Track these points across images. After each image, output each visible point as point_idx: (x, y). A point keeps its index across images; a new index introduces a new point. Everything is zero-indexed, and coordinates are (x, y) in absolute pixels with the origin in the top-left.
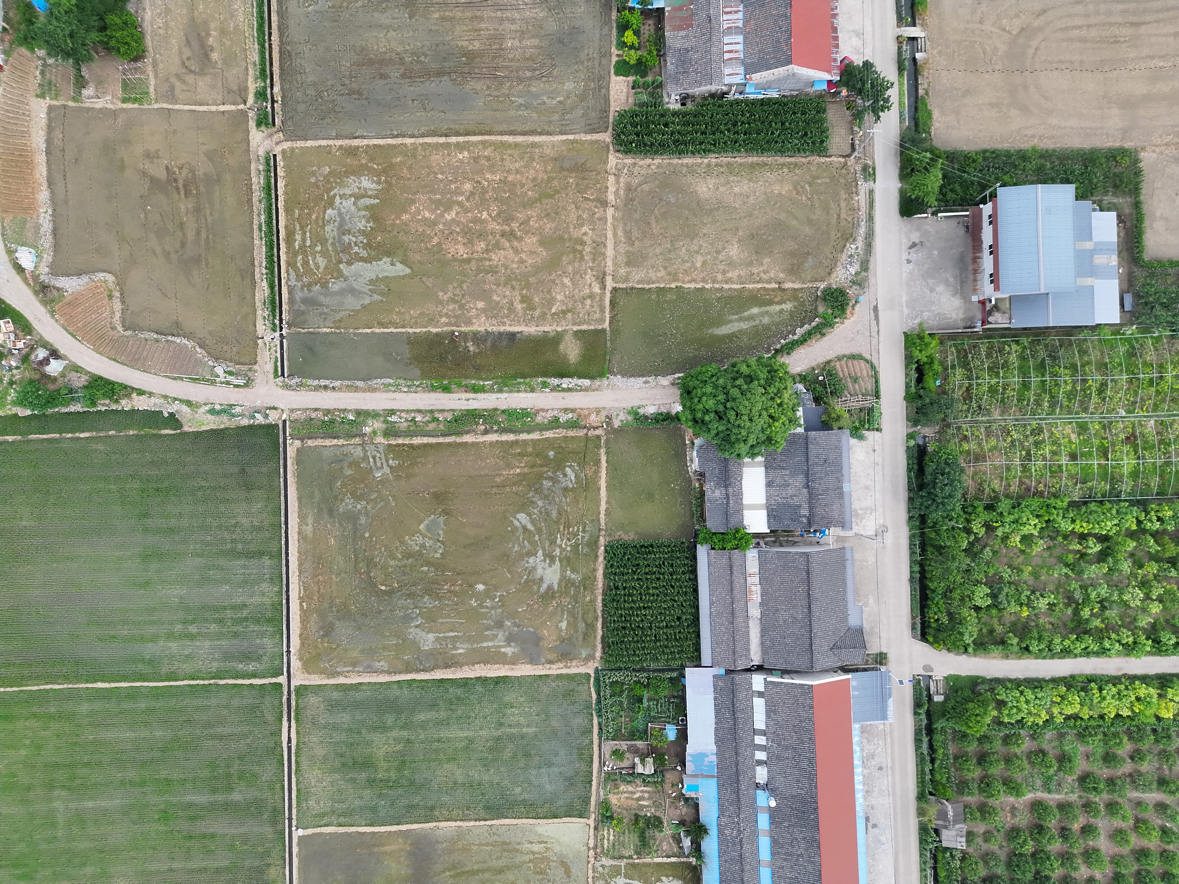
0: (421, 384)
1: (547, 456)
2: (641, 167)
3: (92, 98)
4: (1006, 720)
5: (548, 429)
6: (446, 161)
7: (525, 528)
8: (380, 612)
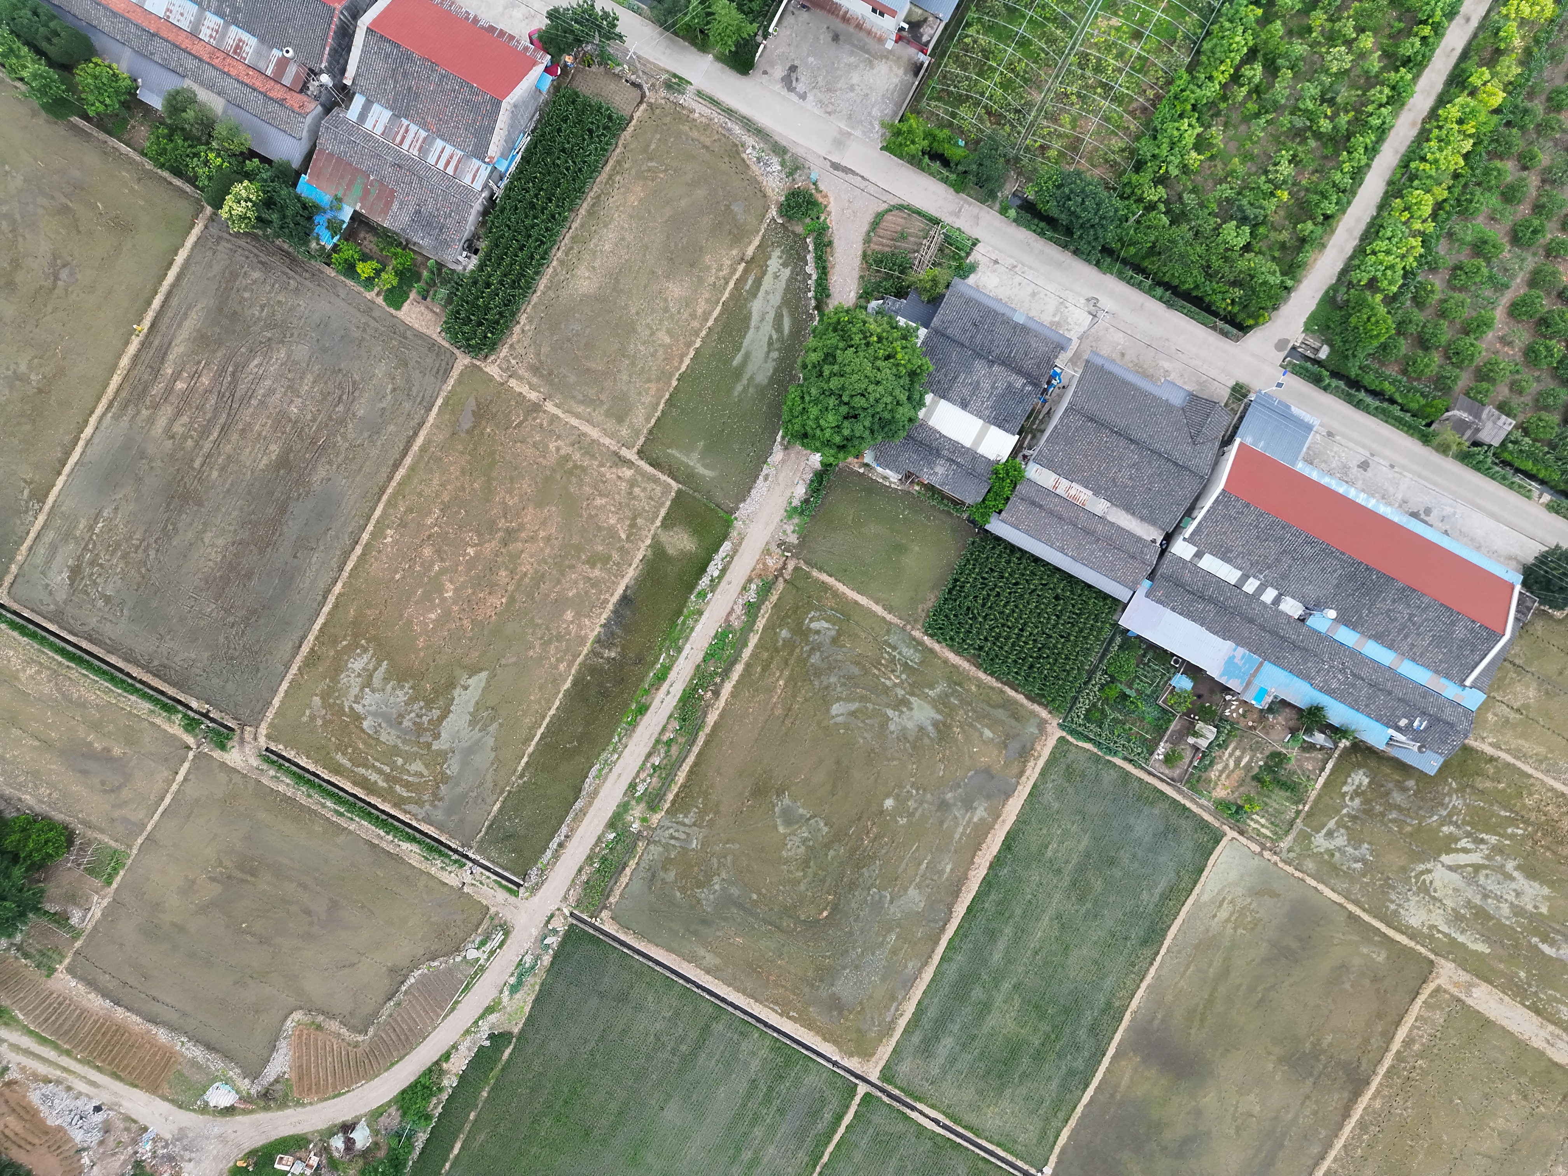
0: (619, 735)
1: (784, 640)
2: (518, 342)
3: (85, 916)
4: (1395, 289)
5: (754, 622)
6: (385, 559)
7: (853, 714)
8: (851, 934)
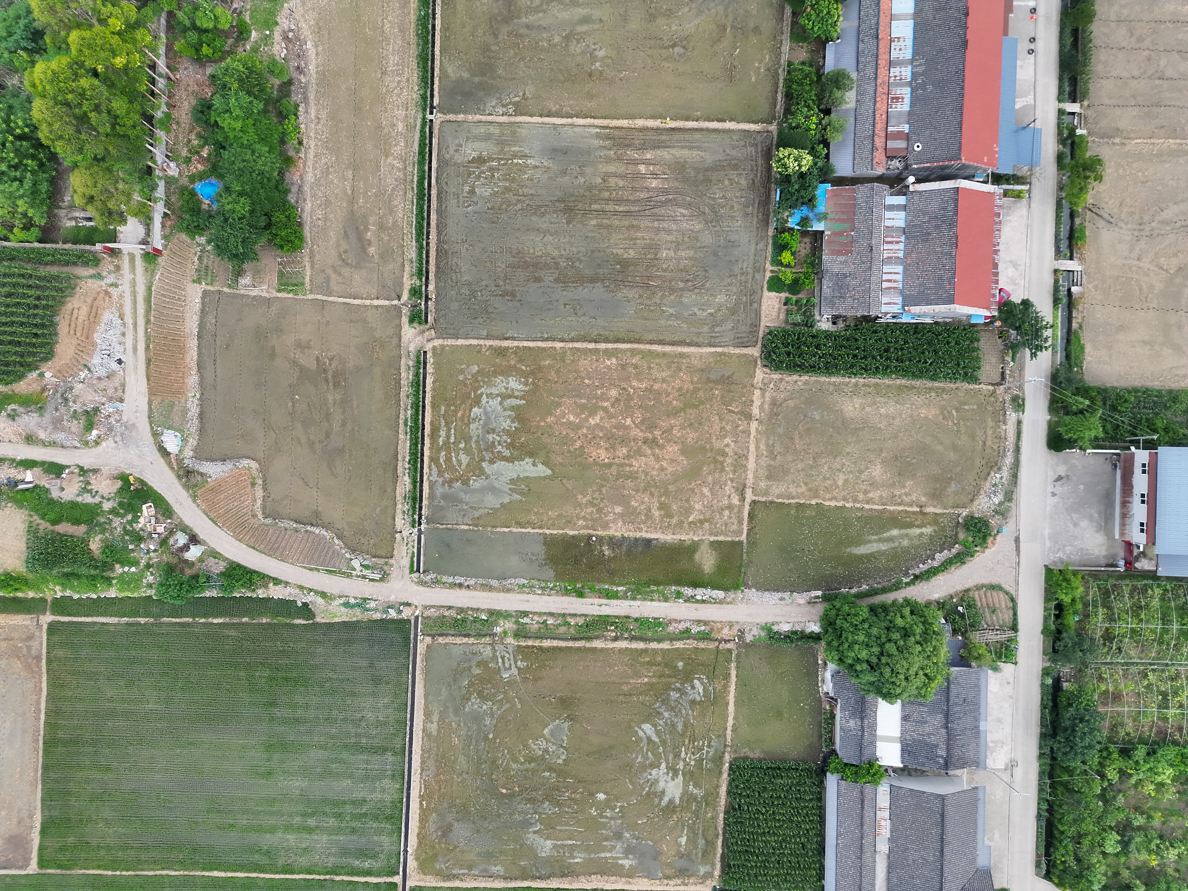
0: (555, 586)
1: (676, 666)
2: (787, 382)
3: (248, 286)
5: (679, 640)
6: (594, 367)
7: (649, 739)
8: (499, 816)
